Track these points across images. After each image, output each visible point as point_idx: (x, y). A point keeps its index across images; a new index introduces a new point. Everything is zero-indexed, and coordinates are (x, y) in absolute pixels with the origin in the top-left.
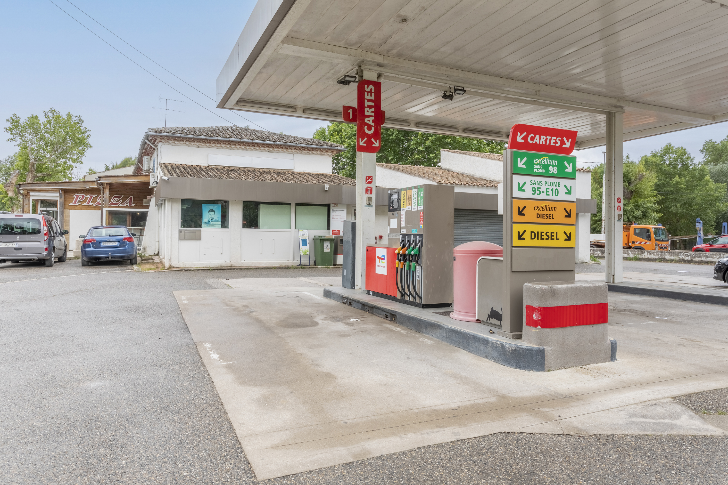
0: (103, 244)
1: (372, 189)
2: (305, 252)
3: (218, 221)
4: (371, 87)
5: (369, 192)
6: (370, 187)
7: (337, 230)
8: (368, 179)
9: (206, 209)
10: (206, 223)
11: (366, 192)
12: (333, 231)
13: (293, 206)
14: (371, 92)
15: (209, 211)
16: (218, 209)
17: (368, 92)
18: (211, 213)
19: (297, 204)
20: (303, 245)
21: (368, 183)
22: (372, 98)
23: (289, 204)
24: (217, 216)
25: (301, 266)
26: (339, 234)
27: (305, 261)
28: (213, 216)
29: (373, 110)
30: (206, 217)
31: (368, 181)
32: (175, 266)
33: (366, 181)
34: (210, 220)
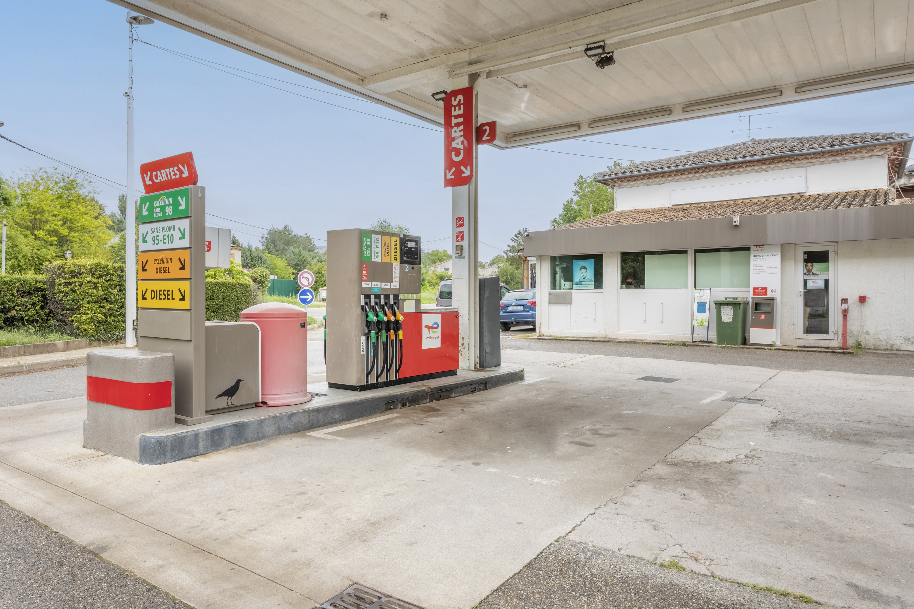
0: (510, 309)
1: (463, 234)
2: (702, 322)
3: (591, 281)
4: (460, 97)
5: (460, 238)
6: (461, 232)
7: (763, 288)
8: (459, 221)
9: (577, 265)
10: (577, 284)
11: (457, 239)
12: (754, 289)
13: (691, 255)
14: (459, 104)
15: (581, 268)
16: (590, 264)
17: (455, 106)
18: (583, 270)
19: (697, 251)
20: (699, 312)
21: (459, 227)
22: (461, 112)
23: (685, 252)
24: (590, 274)
25: (696, 344)
26: (766, 294)
27: (701, 335)
28: (585, 275)
29: (461, 127)
30: (578, 275)
31: (459, 223)
32: (546, 334)
33: (457, 224)
34: (582, 280)
